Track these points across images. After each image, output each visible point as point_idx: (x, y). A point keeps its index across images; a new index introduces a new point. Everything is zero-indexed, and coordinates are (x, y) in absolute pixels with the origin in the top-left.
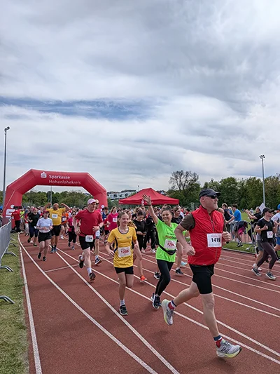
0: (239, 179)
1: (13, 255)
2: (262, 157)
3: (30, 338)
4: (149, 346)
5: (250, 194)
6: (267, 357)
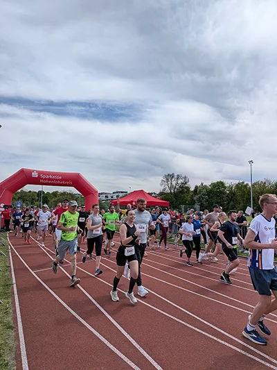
0: (228, 183)
2: (251, 162)
3: (17, 338)
4: (137, 346)
5: (238, 198)
6: (252, 356)
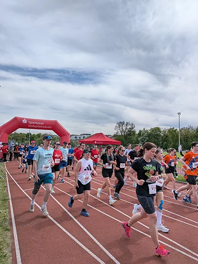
0: (162, 128)
2: (179, 114)
3: (12, 237)
4: (98, 243)
5: (170, 139)
6: (179, 251)
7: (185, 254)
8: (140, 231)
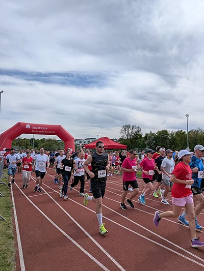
0: (170, 131)
1: (4, 184)
2: (187, 116)
3: (16, 245)
5: (178, 142)
6: (189, 259)
7: (196, 262)
8: (147, 239)
